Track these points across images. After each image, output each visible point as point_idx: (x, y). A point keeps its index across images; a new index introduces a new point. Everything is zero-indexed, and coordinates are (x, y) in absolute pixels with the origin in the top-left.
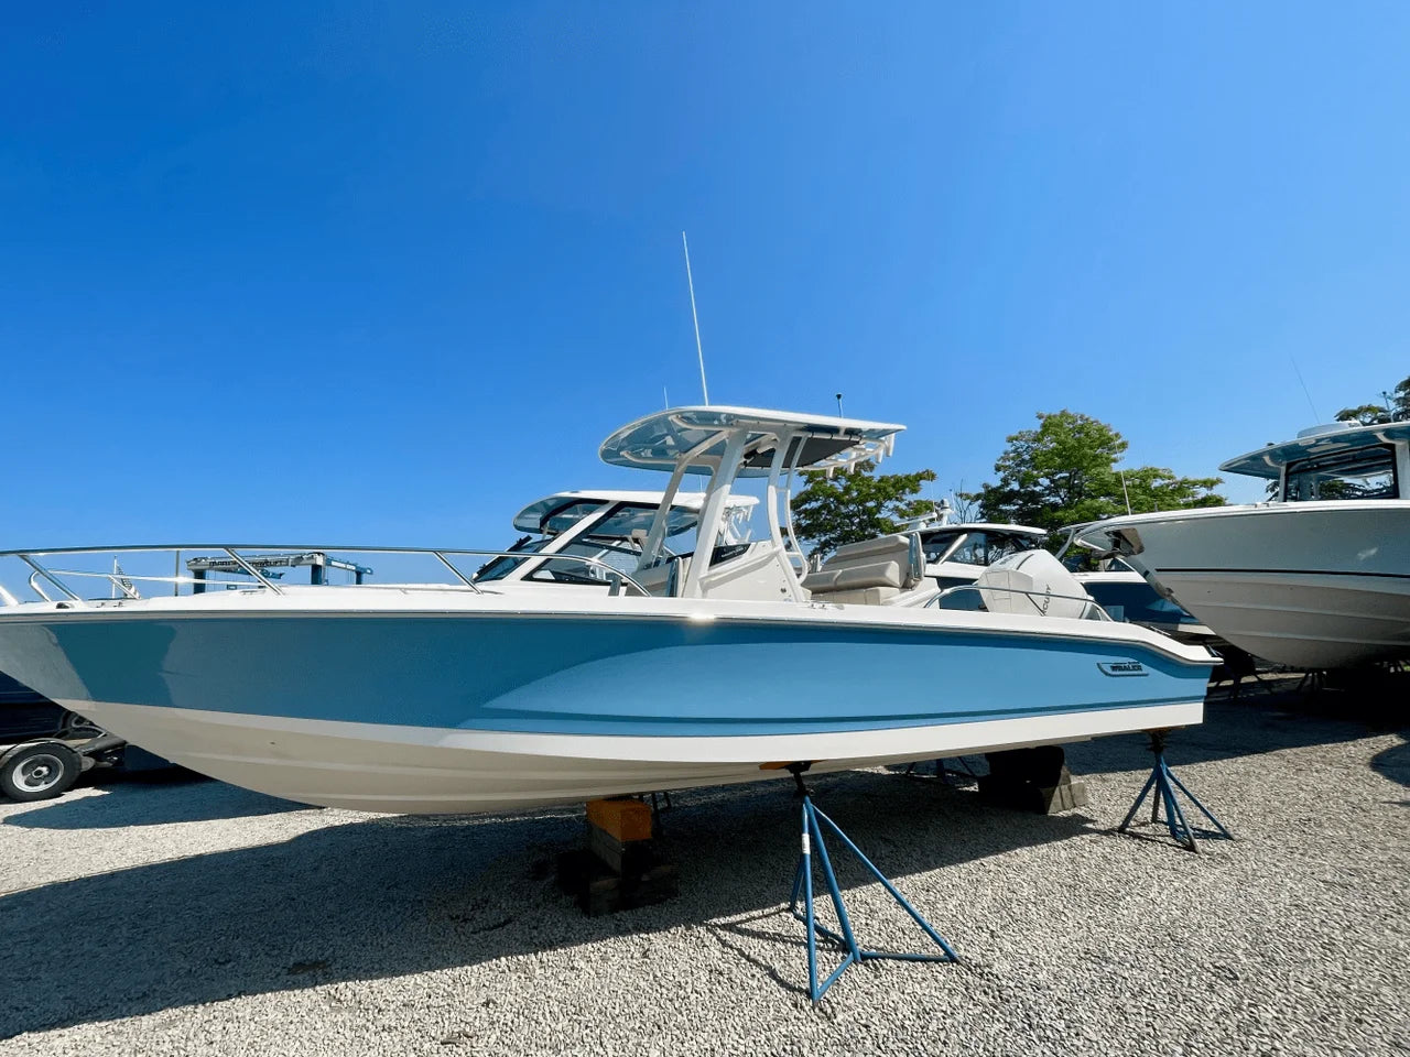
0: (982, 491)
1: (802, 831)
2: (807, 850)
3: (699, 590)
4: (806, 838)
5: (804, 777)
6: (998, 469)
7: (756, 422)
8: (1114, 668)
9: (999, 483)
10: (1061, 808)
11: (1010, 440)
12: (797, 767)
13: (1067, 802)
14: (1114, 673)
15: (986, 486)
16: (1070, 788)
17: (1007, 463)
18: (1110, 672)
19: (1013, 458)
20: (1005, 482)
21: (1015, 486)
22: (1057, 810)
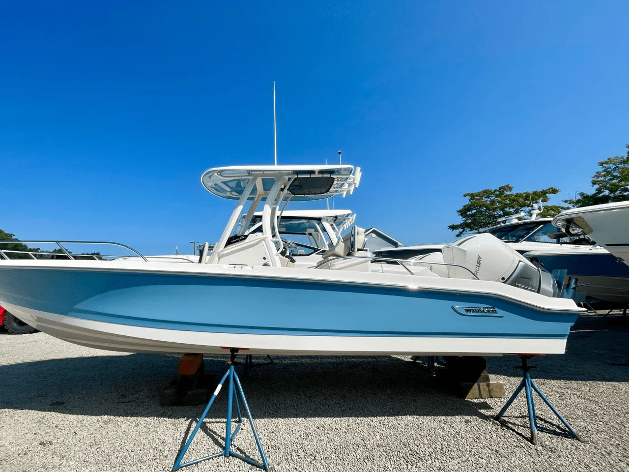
0: (579, 197)
1: (219, 383)
2: (216, 393)
3: (216, 258)
4: (219, 387)
5: (236, 355)
6: (594, 183)
7: (262, 172)
8: (467, 311)
9: (594, 192)
10: (478, 396)
11: (601, 164)
12: (234, 350)
13: (485, 394)
14: (468, 314)
15: (582, 194)
16: (488, 385)
17: (600, 179)
18: (465, 313)
19: (604, 176)
20: (599, 191)
21: (606, 193)
22: (473, 398)
